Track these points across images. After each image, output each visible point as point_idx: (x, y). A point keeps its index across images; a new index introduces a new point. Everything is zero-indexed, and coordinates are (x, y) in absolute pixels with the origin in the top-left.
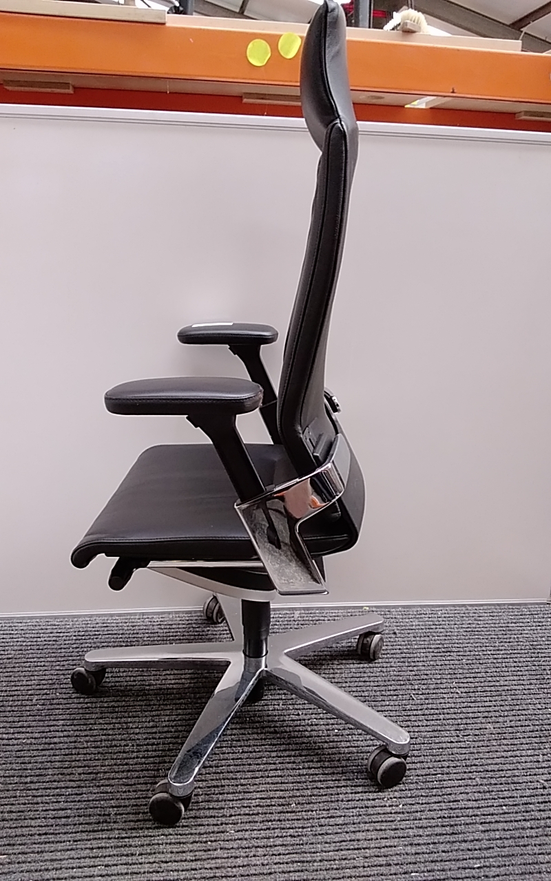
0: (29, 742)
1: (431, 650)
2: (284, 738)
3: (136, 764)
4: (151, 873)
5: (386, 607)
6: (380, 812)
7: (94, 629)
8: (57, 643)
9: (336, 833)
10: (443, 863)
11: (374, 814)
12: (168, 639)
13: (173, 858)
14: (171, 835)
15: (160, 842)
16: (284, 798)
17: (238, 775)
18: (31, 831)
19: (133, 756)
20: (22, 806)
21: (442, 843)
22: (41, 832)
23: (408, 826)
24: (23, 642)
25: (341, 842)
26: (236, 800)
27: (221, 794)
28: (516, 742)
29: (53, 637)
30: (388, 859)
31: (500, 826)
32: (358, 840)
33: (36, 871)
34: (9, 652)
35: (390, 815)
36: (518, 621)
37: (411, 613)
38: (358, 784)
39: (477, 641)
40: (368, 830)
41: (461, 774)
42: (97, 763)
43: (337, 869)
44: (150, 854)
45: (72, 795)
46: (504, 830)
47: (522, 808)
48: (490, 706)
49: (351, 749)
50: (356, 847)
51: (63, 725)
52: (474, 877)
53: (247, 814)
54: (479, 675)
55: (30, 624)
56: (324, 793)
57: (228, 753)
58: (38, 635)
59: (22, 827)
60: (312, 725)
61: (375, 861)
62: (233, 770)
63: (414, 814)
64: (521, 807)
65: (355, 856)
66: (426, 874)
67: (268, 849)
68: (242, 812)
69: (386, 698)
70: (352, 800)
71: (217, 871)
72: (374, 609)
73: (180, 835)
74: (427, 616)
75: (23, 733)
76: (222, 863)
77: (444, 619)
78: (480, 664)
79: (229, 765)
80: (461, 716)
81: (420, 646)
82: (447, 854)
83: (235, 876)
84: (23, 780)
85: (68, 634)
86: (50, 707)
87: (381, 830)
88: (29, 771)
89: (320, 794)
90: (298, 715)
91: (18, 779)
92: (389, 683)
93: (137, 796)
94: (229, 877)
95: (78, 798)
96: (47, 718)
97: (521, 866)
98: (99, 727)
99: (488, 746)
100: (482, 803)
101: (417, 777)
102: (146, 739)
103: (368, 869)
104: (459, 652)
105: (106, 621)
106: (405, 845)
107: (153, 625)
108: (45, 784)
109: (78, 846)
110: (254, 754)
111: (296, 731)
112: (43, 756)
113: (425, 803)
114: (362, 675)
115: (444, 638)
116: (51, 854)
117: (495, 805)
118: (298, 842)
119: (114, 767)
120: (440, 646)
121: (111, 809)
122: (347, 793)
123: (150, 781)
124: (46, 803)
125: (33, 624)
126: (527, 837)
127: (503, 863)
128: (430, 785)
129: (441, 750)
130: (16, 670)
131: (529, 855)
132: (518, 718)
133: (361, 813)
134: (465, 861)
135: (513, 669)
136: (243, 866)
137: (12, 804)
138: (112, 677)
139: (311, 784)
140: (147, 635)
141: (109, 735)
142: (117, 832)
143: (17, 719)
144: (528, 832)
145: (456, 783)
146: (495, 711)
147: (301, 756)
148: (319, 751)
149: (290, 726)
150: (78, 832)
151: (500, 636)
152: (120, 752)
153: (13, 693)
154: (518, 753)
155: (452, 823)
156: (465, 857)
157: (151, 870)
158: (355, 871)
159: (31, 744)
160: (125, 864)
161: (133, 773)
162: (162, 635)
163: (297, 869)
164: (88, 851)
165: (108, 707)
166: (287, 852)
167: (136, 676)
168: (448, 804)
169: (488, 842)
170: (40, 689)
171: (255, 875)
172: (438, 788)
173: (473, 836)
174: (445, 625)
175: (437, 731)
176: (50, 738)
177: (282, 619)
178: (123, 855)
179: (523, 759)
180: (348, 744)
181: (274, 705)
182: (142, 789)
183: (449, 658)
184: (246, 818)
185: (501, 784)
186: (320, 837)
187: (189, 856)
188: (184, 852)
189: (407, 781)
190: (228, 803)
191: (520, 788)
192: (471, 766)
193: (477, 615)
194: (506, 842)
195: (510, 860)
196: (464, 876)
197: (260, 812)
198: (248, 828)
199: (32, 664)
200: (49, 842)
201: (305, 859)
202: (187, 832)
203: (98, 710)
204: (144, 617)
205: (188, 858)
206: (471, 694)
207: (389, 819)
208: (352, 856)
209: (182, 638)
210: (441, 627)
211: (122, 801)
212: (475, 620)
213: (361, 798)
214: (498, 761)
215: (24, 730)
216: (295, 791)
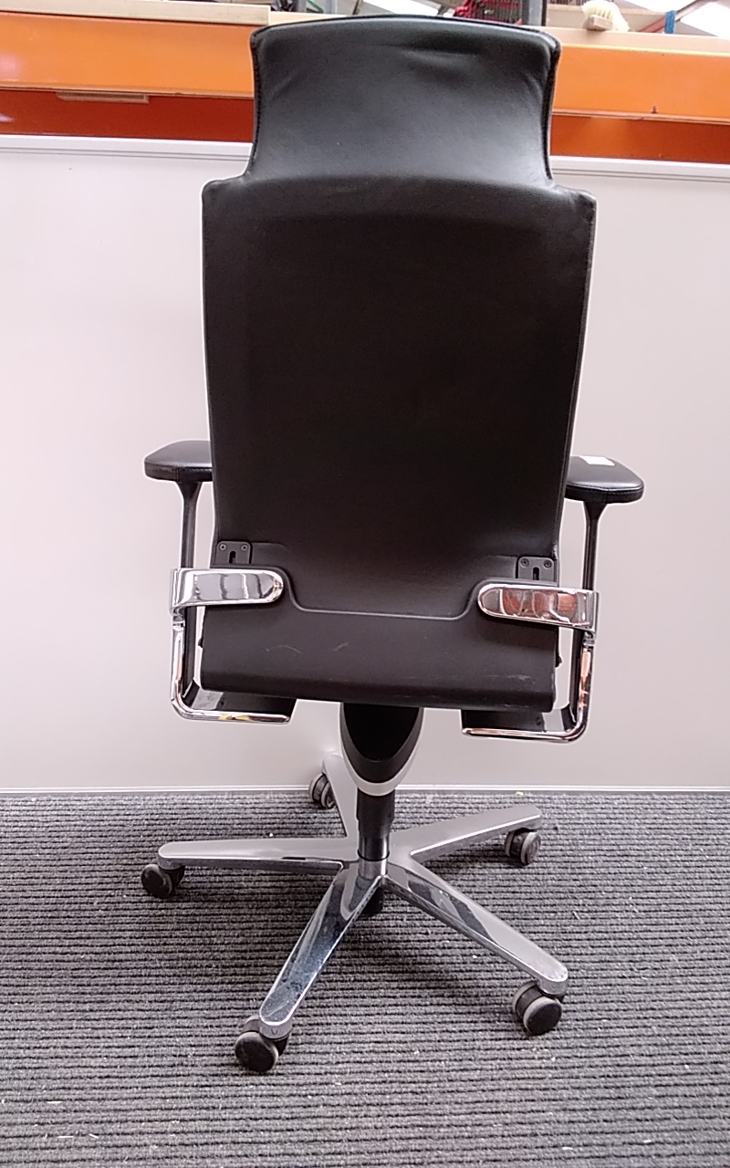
0: (88, 958)
1: (602, 853)
2: (408, 964)
3: (221, 991)
4: (236, 1131)
5: (545, 792)
6: (527, 1065)
7: (170, 812)
8: (125, 828)
9: (470, 1091)
10: (603, 1136)
11: (519, 1068)
12: (264, 827)
13: (265, 1115)
14: (263, 1084)
15: (249, 1093)
16: (406, 1042)
17: (348, 1011)
18: (91, 1072)
19: (217, 981)
20: (80, 1040)
21: (604, 1110)
22: (102, 1074)
23: (561, 1086)
24: (83, 826)
25: (476, 1102)
26: (345, 1043)
27: (326, 1034)
28: (707, 980)
29: (120, 820)
30: (534, 1127)
31: (680, 1090)
32: (497, 1101)
33: (96, 1122)
34: (64, 839)
35: (539, 1070)
36: (719, 816)
37: (579, 801)
38: (500, 1028)
39: (664, 841)
40: (510, 1089)
41: (634, 1020)
42: (172, 988)
43: (469, 1137)
44: (236, 1108)
45: (140, 1028)
46: (685, 1096)
47: (710, 1068)
48: (676, 931)
49: (493, 981)
50: (494, 1110)
51: (131, 938)
52: (642, 1156)
53: (358, 1062)
54: (664, 888)
55: (91, 802)
56: (456, 1039)
57: (336, 981)
58: (101, 818)
59: (79, 1066)
60: (444, 948)
61: (517, 1129)
62: (341, 1004)
63: (569, 1070)
64: (708, 1067)
65: (492, 1122)
66: (581, 1149)
67: (383, 1108)
68: (352, 1059)
69: (540, 916)
70: (491, 1049)
71: (318, 1133)
72: (530, 795)
73: (274, 1085)
74: (600, 806)
75: (81, 946)
76: (324, 1124)
77: (622, 811)
78: (666, 873)
79: (337, 997)
80: (638, 942)
81: (588, 847)
82: (609, 1124)
83: (340, 1141)
84: (81, 1007)
85: (138, 817)
86: (115, 913)
87: (527, 1089)
88: (89, 996)
89: (451, 1039)
90: (427, 934)
91: (74, 1005)
92: (545, 896)
93: (221, 1033)
94: (333, 1141)
95: (148, 1033)
96: (111, 927)
97: (703, 1144)
98: (176, 941)
99: (670, 984)
100: (658, 1060)
101: (576, 1022)
102: (234, 958)
103: (509, 1139)
104: (639, 856)
105: (185, 801)
106: (557, 1111)
107: (245, 809)
108: (107, 1013)
109: (147, 1095)
110: (369, 983)
111: (423, 955)
112: (106, 976)
113: (585, 1057)
114: (511, 883)
115: (620, 836)
116: (115, 1102)
117: (675, 1062)
118: (421, 1101)
119: (194, 994)
120: (615, 848)
121: (189, 1049)
122: (485, 1039)
123: (238, 1015)
124: (109, 1038)
125: (95, 802)
126: (714, 1106)
127: (681, 1139)
128: (592, 1032)
129: (609, 987)
130: (73, 863)
131: (716, 1129)
132: (711, 948)
133: (502, 1066)
134: (632, 1135)
135: (709, 882)
136: (352, 1128)
137: (68, 1038)
138: (192, 875)
139: (440, 1025)
140: (237, 821)
141: (188, 952)
142: (195, 1078)
143: (73, 928)
144: (716, 1101)
145: (626, 1032)
146: (682, 938)
147: (428, 988)
148: (452, 983)
149: (417, 949)
150: (148, 1076)
151: (694, 837)
152: (201, 975)
153: (70, 893)
154: (708, 995)
155: (619, 1084)
156: (632, 1129)
157: (237, 1129)
158: (492, 1142)
159: (91, 961)
160: (205, 1120)
161: (217, 1003)
162: (256, 821)
163: (418, 1135)
164: (159, 1101)
165: (187, 915)
166: (407, 1112)
167: (223, 876)
168: (614, 1059)
169: (663, 1111)
170: (103, 890)
171: (365, 1140)
172: (602, 1038)
173: (645, 1102)
174: (622, 819)
175: (605, 961)
176: (115, 953)
177: (409, 805)
178: (203, 1108)
179: (715, 1004)
180: (489, 975)
181: (397, 919)
182: (227, 1024)
183: (625, 864)
184: (356, 1067)
185: (685, 1035)
186: (449, 1095)
187: (284, 1113)
188: (278, 1107)
189: (563, 1027)
190: (334, 1046)
191: (708, 1041)
192: (647, 1009)
193: (665, 806)
194: (686, 1111)
195: (691, 1136)
196: (629, 1153)
197: (374, 1059)
198: (358, 1080)
199: (93, 856)
200: (112, 1088)
201: (429, 1123)
202: (283, 1082)
203: (174, 919)
204: (234, 797)
205: (283, 1115)
206: (652, 914)
207: (537, 1076)
208: (488, 1122)
209: (281, 826)
210: (617, 821)
211: (203, 1039)
212: (663, 813)
213: (503, 1046)
214: (682, 1004)
215: (82, 942)
216: (419, 1034)
